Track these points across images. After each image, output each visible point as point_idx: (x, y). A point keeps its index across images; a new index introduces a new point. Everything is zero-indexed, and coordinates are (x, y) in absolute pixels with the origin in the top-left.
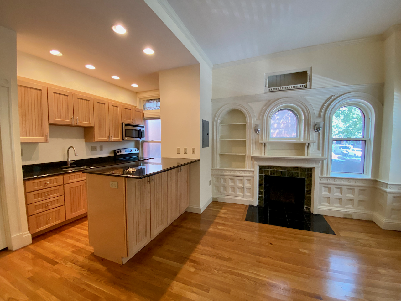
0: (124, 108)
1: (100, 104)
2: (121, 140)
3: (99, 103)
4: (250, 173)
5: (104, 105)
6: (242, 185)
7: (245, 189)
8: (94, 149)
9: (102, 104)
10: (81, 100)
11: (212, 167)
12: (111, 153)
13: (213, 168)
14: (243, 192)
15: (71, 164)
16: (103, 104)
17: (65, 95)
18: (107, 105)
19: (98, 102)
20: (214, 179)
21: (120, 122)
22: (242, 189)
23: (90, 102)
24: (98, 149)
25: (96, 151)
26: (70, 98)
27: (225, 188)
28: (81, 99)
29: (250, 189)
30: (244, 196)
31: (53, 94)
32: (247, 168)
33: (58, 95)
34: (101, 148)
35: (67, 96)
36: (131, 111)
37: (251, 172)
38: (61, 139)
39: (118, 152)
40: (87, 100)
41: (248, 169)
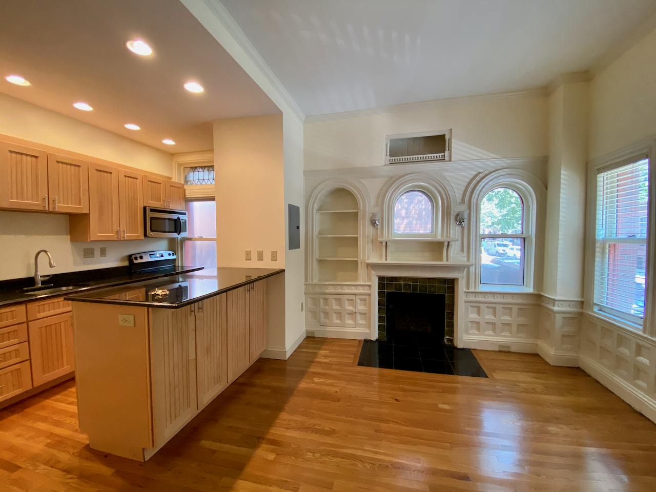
0: (149, 181)
1: (102, 173)
2: (143, 237)
3: (100, 171)
4: (365, 289)
5: (109, 175)
6: (353, 309)
7: (358, 315)
8: (88, 253)
9: (105, 174)
10: (65, 166)
11: (306, 280)
12: (123, 260)
13: (306, 283)
14: (355, 320)
16: (107, 172)
17: (32, 156)
18: (114, 175)
19: (97, 170)
20: (309, 300)
21: (140, 206)
22: (352, 314)
23: (81, 168)
24: (97, 253)
25: (93, 256)
26: (42, 161)
27: (326, 313)
28: (63, 163)
29: (365, 314)
30: (356, 326)
31: (9, 154)
32: (360, 282)
33: (19, 156)
34: (103, 252)
35: (36, 157)
36: (161, 185)
37: (367, 287)
38: (23, 236)
39: (136, 258)
40: (75, 165)
41: (362, 283)
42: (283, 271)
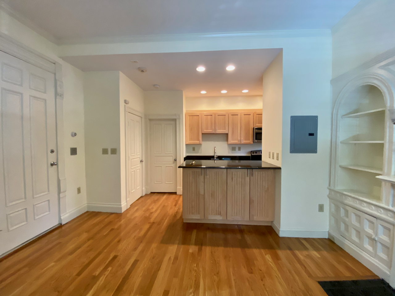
0: (257, 114)
1: (234, 116)
2: (252, 143)
3: (233, 115)
4: (389, 215)
5: (237, 116)
6: (373, 234)
7: (379, 245)
8: (233, 149)
9: (235, 116)
12: (248, 153)
14: (374, 248)
15: (216, 158)
16: (236, 115)
17: (210, 115)
18: (239, 116)
19: (232, 115)
21: (252, 127)
23: (226, 116)
24: (237, 149)
25: (235, 151)
28: (220, 115)
29: (388, 248)
30: (376, 256)
31: (204, 116)
32: (383, 203)
33: (207, 116)
34: (239, 149)
35: (212, 115)
37: (391, 213)
39: (253, 153)
40: (224, 115)
41: (383, 205)
42: (280, 168)
